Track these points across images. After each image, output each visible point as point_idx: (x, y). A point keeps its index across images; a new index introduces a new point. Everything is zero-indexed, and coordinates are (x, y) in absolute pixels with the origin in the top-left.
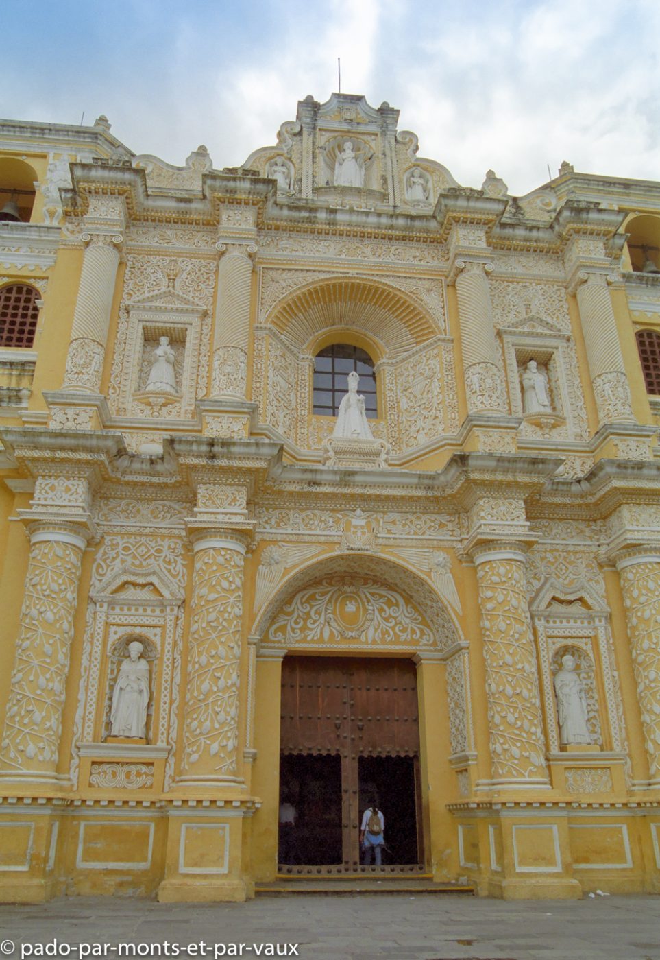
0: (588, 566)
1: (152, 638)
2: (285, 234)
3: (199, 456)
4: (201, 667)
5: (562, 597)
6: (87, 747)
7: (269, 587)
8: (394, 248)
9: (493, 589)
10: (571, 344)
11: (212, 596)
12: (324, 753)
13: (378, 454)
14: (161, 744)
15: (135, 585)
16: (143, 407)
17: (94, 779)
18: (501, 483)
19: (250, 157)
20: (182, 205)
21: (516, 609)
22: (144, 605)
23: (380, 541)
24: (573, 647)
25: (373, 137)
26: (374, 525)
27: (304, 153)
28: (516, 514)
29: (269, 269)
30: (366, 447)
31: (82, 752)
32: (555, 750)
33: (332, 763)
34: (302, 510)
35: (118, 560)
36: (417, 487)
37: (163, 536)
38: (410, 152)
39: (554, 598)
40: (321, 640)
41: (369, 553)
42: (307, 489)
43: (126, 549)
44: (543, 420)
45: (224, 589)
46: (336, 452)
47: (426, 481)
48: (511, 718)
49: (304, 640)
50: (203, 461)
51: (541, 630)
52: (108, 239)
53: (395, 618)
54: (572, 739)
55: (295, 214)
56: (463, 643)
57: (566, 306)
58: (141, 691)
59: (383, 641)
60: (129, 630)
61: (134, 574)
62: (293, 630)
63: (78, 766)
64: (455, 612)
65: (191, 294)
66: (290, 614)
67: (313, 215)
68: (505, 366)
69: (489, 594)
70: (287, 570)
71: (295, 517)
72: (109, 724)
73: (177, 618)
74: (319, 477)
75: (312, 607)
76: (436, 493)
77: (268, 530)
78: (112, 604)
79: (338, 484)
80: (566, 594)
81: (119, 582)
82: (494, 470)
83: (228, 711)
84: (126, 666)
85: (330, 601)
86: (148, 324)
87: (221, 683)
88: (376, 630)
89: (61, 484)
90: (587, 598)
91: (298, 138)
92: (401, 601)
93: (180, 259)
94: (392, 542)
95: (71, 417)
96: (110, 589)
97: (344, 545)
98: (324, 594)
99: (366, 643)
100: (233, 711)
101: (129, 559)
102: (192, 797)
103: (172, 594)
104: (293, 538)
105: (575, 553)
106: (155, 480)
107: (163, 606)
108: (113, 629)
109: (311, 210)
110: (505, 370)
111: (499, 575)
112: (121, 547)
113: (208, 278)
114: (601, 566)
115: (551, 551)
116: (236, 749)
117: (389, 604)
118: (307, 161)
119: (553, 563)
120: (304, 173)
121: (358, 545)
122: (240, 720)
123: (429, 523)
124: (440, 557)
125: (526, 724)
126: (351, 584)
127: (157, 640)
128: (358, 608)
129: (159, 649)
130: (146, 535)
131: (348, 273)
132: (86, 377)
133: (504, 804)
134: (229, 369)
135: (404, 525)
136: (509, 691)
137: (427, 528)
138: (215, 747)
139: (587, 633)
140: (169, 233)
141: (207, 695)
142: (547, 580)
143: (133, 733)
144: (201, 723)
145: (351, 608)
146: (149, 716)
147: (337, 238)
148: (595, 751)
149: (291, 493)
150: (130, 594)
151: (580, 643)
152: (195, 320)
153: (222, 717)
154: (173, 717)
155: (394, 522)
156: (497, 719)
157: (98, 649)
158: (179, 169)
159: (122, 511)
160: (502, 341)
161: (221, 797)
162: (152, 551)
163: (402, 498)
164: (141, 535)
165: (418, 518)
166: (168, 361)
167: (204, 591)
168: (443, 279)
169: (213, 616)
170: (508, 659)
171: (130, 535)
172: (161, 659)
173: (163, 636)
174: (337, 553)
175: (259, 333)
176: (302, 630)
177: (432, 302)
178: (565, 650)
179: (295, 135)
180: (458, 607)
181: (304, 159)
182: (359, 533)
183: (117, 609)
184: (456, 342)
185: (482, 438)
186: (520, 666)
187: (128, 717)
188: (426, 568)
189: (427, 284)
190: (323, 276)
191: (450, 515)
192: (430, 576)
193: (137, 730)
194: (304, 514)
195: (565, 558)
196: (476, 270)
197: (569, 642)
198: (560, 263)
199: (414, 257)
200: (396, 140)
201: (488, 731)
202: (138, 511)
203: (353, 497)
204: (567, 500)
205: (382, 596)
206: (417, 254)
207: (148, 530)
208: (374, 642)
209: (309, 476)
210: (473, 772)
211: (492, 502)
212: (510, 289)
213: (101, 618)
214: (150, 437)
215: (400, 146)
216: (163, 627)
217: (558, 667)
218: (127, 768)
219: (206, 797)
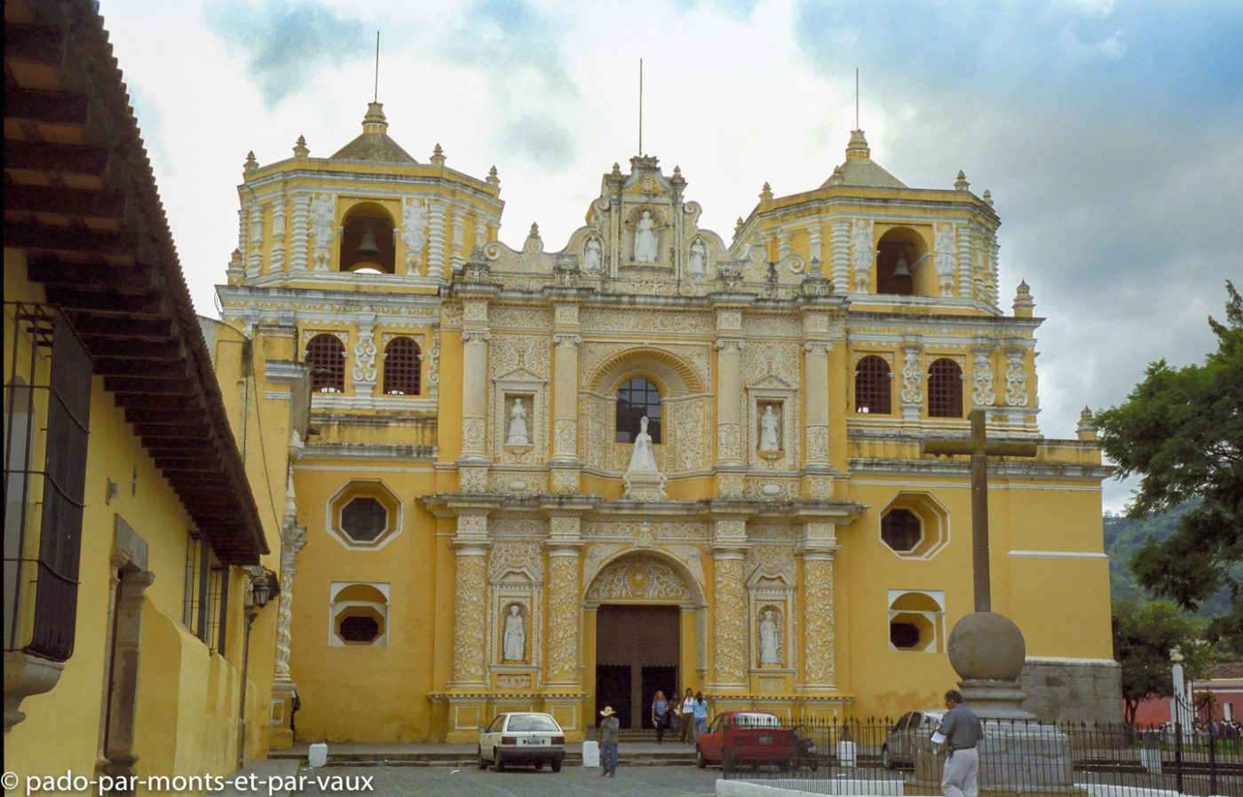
0: (787, 555)
1: (525, 604)
2: (598, 311)
3: (553, 503)
4: (558, 624)
5: (768, 576)
6: (494, 667)
7: (591, 572)
8: (677, 318)
9: (722, 577)
10: (797, 393)
11: (562, 585)
12: (621, 664)
13: (658, 484)
14: (534, 664)
15: (514, 573)
16: (509, 455)
17: (499, 683)
18: (731, 513)
19: (571, 239)
20: (527, 296)
21: (734, 589)
22: (520, 585)
23: (657, 542)
24: (772, 606)
25: (666, 207)
26: (654, 531)
27: (612, 231)
28: (739, 530)
29: (588, 342)
30: (651, 479)
31: (492, 669)
32: (753, 667)
33: (625, 671)
34: (611, 522)
35: (503, 558)
36: (682, 509)
37: (528, 542)
38: (693, 222)
39: (763, 577)
40: (620, 597)
41: (651, 549)
42: (614, 512)
43: (507, 551)
44: (769, 456)
45: (569, 581)
46: (632, 483)
47: (687, 506)
48: (726, 651)
49: (610, 597)
50: (556, 507)
51: (752, 596)
52: (481, 336)
53: (666, 583)
54: (766, 661)
55: (606, 299)
56: (705, 604)
57: (798, 361)
58: (520, 635)
59: (658, 597)
60: (512, 600)
61: (514, 567)
62: (603, 591)
63: (491, 676)
64: (701, 585)
65: (535, 366)
66: (601, 581)
67: (619, 299)
68: (748, 414)
69: (720, 579)
70: (601, 562)
71: (607, 527)
72: (503, 653)
73: (539, 593)
74: (621, 505)
75: (615, 576)
76: (694, 513)
77: (590, 536)
78: (501, 586)
79: (634, 509)
80: (771, 574)
81: (505, 573)
82: (727, 507)
83: (572, 648)
84: (510, 619)
85: (626, 573)
86: (509, 392)
87: (569, 633)
88: (654, 590)
89: (473, 520)
90: (783, 577)
91: (607, 214)
92: (671, 572)
93: (526, 337)
94: (665, 542)
95: (474, 475)
96: (500, 577)
97: (636, 544)
98: (622, 568)
99: (648, 598)
100: (575, 647)
101: (510, 558)
102: (557, 693)
103: (536, 578)
104: (605, 541)
105: (780, 547)
106: (524, 509)
107: (530, 585)
108: (503, 599)
109: (617, 296)
110: (748, 417)
111: (726, 569)
112: (504, 549)
113: (546, 352)
114: (795, 555)
115: (765, 546)
116: (576, 667)
117: (663, 574)
118: (615, 239)
119: (765, 554)
120: (612, 252)
121: (645, 544)
122: (578, 652)
123: (689, 529)
124: (694, 551)
125: (734, 655)
126: (639, 562)
127: (528, 606)
128: (644, 577)
129: (529, 610)
130: (518, 542)
131: (642, 343)
132: (478, 445)
133: (717, 697)
134: (566, 437)
135: (673, 531)
136: (726, 636)
137: (687, 532)
138: (567, 667)
139: (782, 598)
140: (517, 313)
141: (562, 639)
142: (760, 565)
143: (517, 658)
144: (559, 655)
145: (639, 577)
146: (525, 648)
147: (636, 312)
148: (778, 668)
149: (605, 515)
150: (512, 579)
151: (775, 604)
152: (539, 388)
153: (569, 651)
154: (540, 650)
155: (667, 529)
156: (719, 652)
157: (496, 612)
158: (519, 253)
159: (503, 527)
160: (748, 394)
161: (571, 693)
162: (522, 552)
163: (672, 515)
164: (515, 542)
165: (682, 526)
166: (522, 418)
167: (557, 581)
168: (710, 344)
169: (563, 596)
170: (727, 618)
171: (508, 542)
172: (531, 617)
173: (531, 603)
174: (632, 549)
175: (582, 396)
176: (609, 591)
177: (700, 364)
178: (768, 608)
179: (605, 211)
180: (703, 582)
181: (612, 237)
182: (645, 537)
183: (504, 587)
184: (715, 397)
185: (723, 481)
186: (733, 622)
187: (514, 649)
188: (685, 558)
189: (698, 350)
190: (625, 347)
191: (702, 523)
192: (687, 563)
193: (519, 657)
194: (612, 524)
195: (773, 551)
196: (732, 349)
197: (770, 603)
198: (799, 324)
199: (691, 325)
200: (684, 211)
201: (714, 656)
202: (512, 527)
203: (642, 515)
204: (777, 515)
205: (658, 569)
206: (693, 322)
207: (519, 539)
208: (653, 598)
209: (616, 505)
210: (706, 678)
211: (726, 523)
212: (758, 349)
213: (496, 594)
214: (516, 477)
215: (687, 217)
216: (532, 598)
217: (761, 620)
218: (515, 678)
219: (564, 693)
